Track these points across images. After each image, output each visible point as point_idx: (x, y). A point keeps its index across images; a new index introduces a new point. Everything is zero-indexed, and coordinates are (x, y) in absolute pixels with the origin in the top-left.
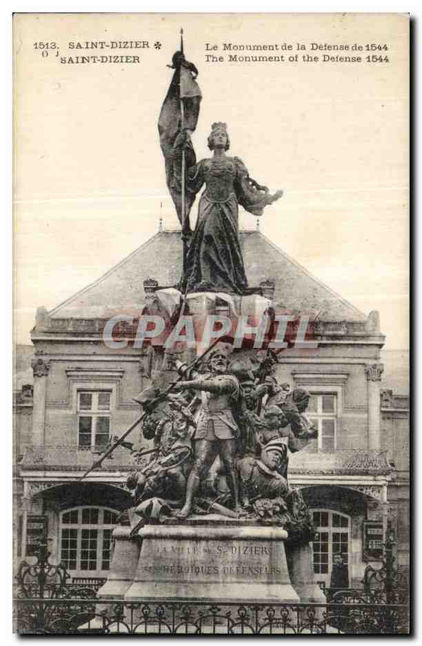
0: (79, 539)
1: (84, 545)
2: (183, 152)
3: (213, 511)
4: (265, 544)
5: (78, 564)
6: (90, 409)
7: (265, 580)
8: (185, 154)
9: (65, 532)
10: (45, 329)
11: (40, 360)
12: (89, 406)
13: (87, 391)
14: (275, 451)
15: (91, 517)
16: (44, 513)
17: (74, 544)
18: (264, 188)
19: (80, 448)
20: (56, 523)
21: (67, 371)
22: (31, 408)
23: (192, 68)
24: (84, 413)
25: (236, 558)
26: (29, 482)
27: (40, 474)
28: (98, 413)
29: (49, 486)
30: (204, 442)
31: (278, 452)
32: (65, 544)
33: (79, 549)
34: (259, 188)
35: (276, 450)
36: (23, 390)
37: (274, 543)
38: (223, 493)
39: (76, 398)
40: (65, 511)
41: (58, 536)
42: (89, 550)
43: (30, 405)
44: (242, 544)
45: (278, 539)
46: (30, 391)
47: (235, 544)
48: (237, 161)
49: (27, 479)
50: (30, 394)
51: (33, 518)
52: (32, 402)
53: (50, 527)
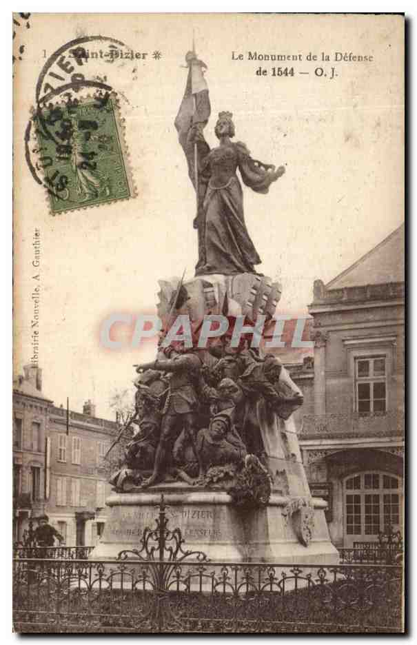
0: (363, 504)
1: (368, 510)
2: (196, 145)
3: (181, 479)
4: (210, 509)
5: (363, 528)
6: (367, 376)
7: (208, 542)
8: (198, 146)
9: (349, 498)
10: (322, 302)
11: (318, 332)
12: (367, 373)
13: (365, 358)
14: (218, 422)
15: (372, 482)
16: (328, 480)
17: (358, 510)
18: (270, 166)
19: (361, 415)
20: (340, 490)
21: (343, 341)
22: (312, 379)
23: (201, 64)
24: (363, 380)
25: (185, 522)
26: (308, 450)
27: (317, 442)
28: (374, 379)
29: (326, 453)
30: (169, 417)
31: (220, 422)
32: (349, 509)
33: (363, 515)
34: (267, 167)
35: (219, 420)
36: (305, 363)
37: (218, 508)
38: (191, 462)
39: (353, 367)
40: (348, 478)
41: (343, 501)
42: (372, 514)
43: (311, 376)
44: (191, 509)
45: (220, 504)
46: (311, 364)
47: (186, 509)
48: (240, 145)
49: (307, 448)
50: (311, 366)
51: (319, 485)
52: (313, 373)
53: (335, 493)
